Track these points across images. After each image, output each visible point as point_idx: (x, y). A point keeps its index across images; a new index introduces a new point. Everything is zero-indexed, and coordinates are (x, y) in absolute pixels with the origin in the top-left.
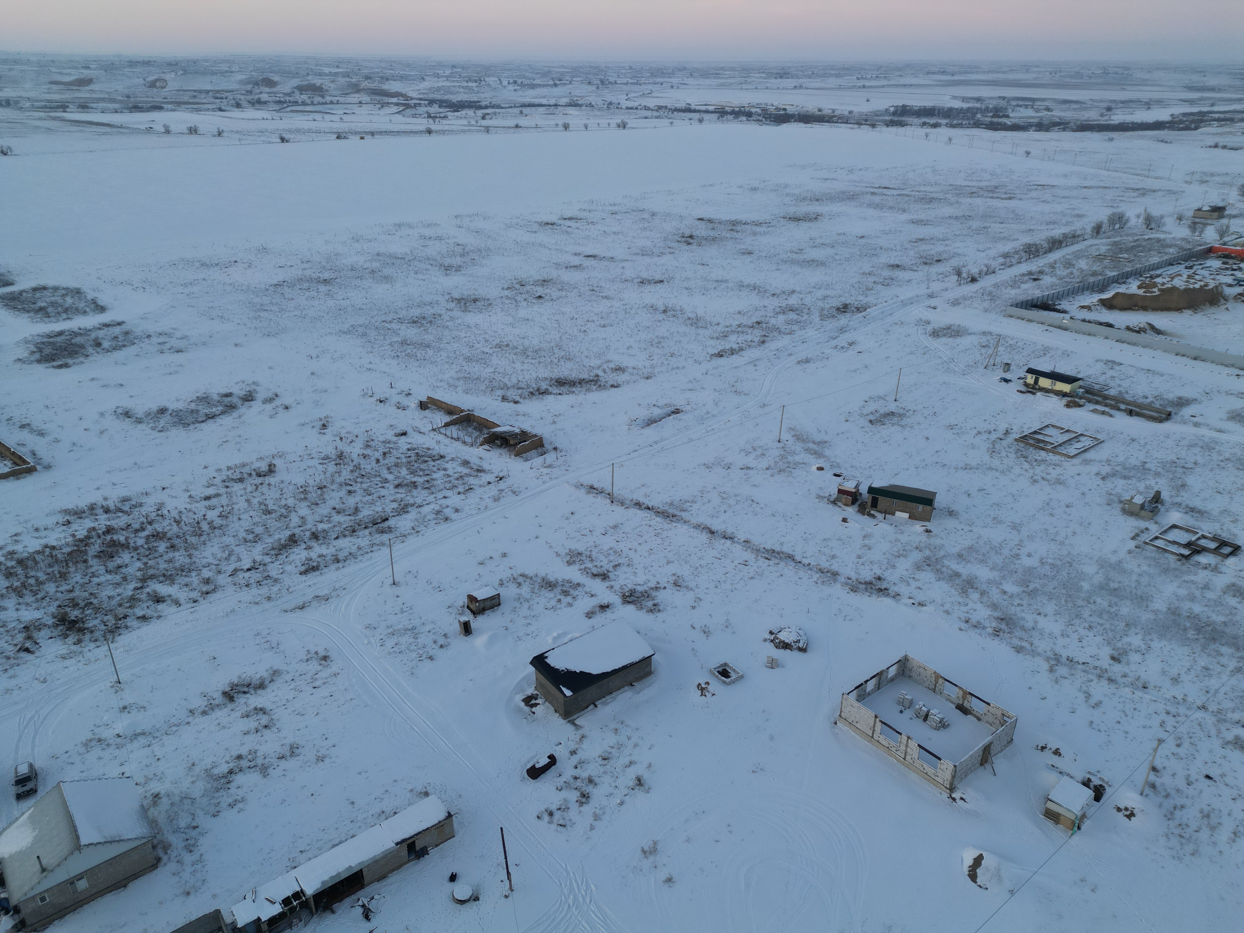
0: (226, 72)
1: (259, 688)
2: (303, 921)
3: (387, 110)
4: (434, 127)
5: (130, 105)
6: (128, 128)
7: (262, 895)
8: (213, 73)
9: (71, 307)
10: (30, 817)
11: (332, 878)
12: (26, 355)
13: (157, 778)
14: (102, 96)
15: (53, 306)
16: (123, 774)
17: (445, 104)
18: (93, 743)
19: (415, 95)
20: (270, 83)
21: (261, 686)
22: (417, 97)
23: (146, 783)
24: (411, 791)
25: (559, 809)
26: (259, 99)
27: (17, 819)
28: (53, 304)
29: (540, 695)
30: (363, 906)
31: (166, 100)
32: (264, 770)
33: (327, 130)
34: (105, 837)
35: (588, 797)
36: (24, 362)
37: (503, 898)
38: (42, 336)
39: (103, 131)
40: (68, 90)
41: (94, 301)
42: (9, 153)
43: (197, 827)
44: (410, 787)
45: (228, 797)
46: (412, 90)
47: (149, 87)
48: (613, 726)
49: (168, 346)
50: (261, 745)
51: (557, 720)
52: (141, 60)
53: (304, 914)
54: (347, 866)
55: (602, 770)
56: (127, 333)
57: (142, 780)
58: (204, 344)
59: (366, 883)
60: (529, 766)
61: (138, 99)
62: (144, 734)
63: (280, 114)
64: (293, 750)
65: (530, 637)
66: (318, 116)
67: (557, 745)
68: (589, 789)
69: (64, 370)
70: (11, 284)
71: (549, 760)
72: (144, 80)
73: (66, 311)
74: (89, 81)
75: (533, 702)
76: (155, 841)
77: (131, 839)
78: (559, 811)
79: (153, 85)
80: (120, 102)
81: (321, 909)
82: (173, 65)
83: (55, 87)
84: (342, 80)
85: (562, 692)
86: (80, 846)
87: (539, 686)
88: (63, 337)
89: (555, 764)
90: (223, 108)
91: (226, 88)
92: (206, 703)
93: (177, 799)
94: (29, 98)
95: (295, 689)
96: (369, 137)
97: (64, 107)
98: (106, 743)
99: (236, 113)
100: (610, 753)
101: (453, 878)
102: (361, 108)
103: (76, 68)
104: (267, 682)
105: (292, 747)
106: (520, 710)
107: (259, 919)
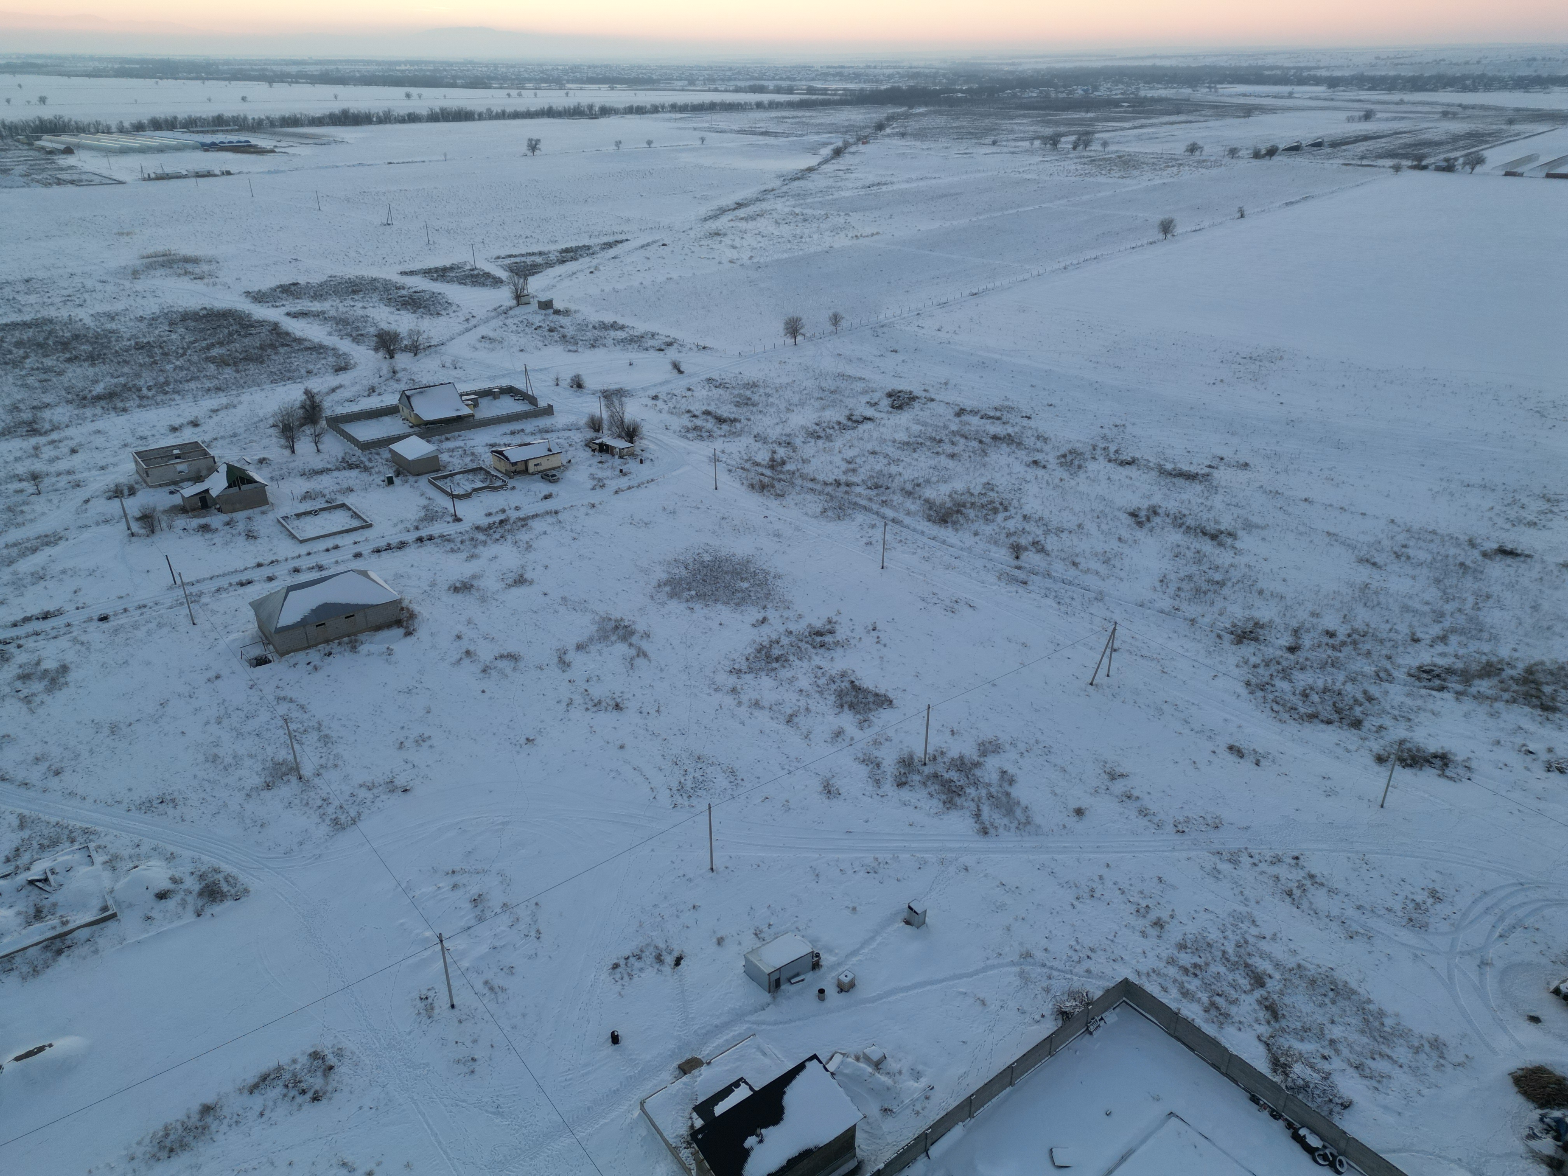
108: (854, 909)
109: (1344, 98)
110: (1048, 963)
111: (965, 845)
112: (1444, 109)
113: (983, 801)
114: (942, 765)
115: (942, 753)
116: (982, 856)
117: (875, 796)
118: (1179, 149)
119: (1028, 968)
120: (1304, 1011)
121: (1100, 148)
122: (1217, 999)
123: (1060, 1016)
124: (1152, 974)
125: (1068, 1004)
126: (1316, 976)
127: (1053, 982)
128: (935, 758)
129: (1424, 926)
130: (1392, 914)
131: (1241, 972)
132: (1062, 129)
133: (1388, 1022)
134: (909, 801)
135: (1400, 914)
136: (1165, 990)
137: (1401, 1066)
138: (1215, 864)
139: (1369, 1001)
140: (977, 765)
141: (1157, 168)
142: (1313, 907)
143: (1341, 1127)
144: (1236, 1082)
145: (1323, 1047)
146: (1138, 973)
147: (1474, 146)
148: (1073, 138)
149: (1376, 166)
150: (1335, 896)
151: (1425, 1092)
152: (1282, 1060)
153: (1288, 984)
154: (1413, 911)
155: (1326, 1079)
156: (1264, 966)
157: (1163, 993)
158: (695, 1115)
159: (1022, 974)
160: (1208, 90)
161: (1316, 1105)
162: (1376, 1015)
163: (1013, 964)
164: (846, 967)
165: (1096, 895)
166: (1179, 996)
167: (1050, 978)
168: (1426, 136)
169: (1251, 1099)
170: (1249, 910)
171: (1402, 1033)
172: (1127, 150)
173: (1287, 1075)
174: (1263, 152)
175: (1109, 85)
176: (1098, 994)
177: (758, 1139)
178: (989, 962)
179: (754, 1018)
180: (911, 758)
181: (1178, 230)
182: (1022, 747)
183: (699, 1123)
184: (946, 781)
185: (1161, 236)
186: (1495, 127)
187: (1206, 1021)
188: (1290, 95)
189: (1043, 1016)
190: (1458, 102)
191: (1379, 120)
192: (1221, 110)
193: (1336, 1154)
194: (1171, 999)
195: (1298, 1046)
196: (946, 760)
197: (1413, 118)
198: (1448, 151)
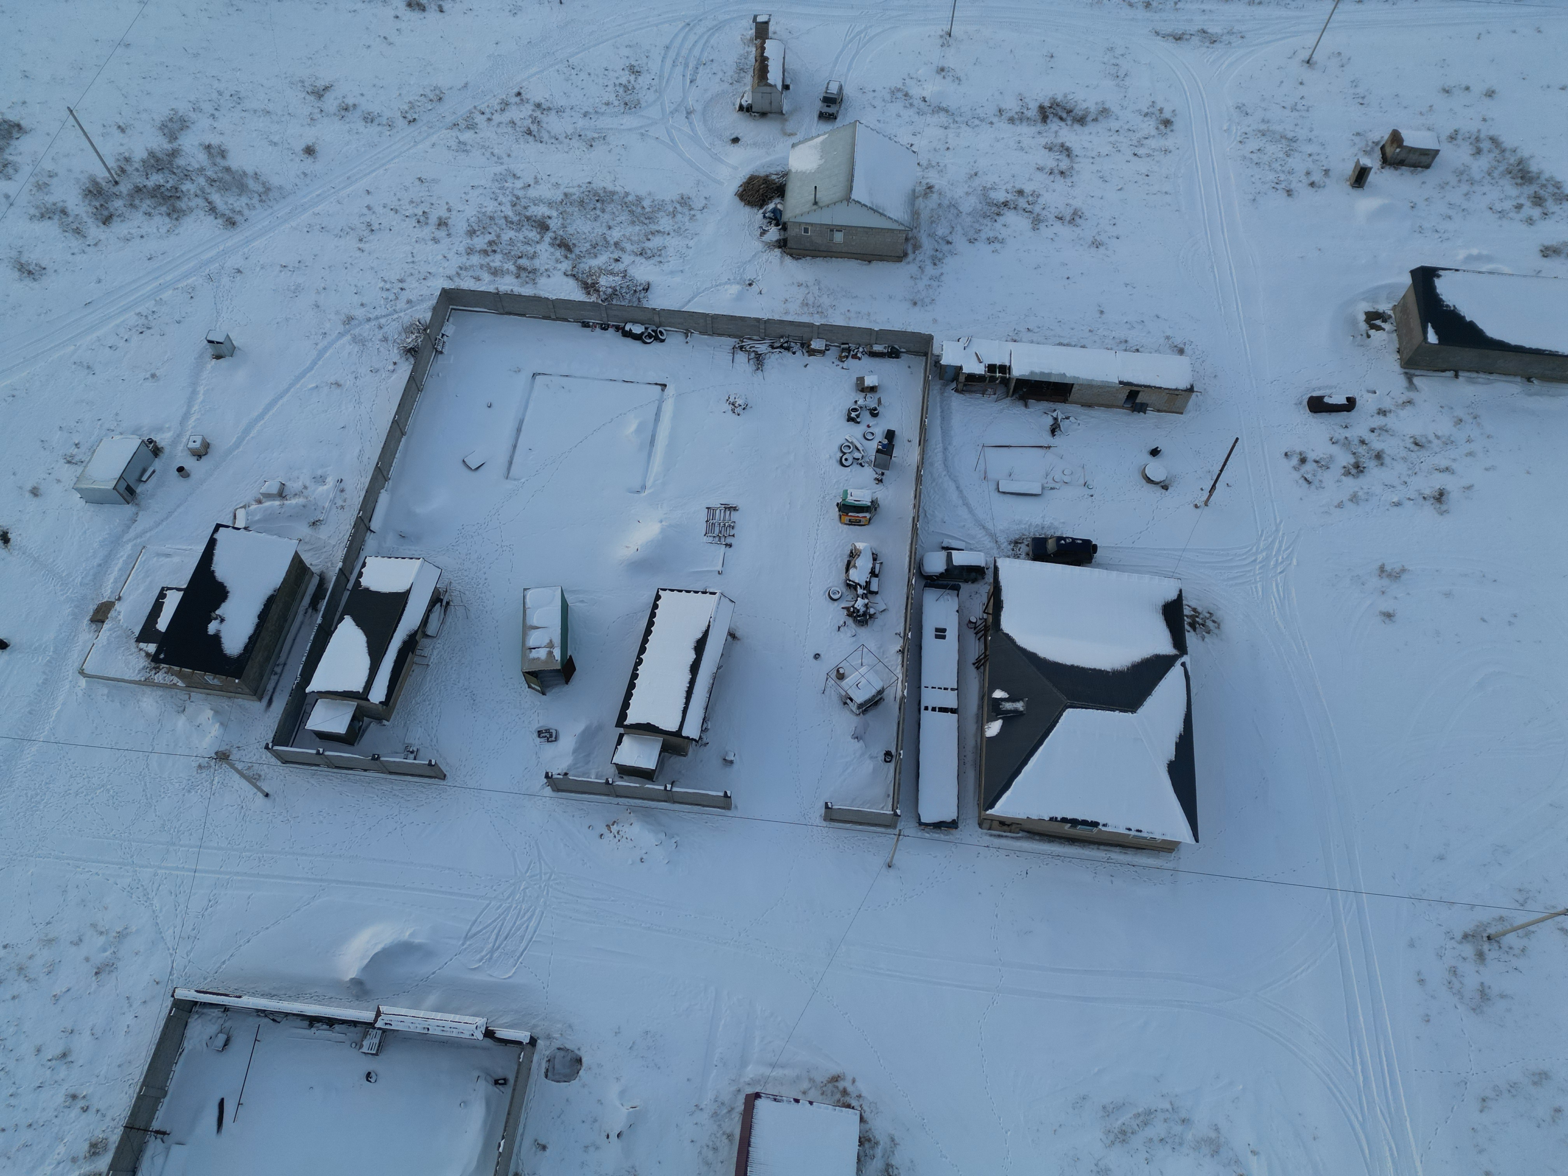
1: (1078, 121)
2: (996, 396)
7: (974, 348)
10: (822, 143)
11: (1042, 374)
13: (939, 168)
16: (912, 145)
18: (900, 95)
21: (1081, 120)
23: (927, 168)
24: (1168, 338)
25: (1317, 462)
27: (813, 138)
29: (1393, 320)
30: (1056, 419)
32: (1037, 222)
34: (872, 203)
35: (1362, 472)
37: (1192, 506)
43: (951, 243)
44: (1169, 333)
45: (991, 230)
48: (1460, 413)
50: (1047, 191)
51: (1392, 364)
53: (1001, 390)
54: (1062, 372)
55: (1403, 453)
57: (924, 163)
59: (1070, 399)
60: (1315, 394)
62: (947, 111)
64: (1075, 218)
65: (1437, 236)
67: (1369, 391)
68: (1371, 464)
71: (1346, 403)
75: (1378, 322)
76: (910, 235)
77: (891, 219)
78: (1315, 464)
81: (1017, 396)
85: (1425, 333)
86: (850, 198)
87: (1401, 308)
89: (1349, 411)
92: (1018, 109)
93: (946, 202)
95: (1113, 144)
98: (911, 101)
100: (1430, 442)
101: (1155, 452)
104: (1089, 119)
105: (1075, 213)
106: (1354, 322)
107: (961, 368)
108: (153, 376)
110: (371, 316)
111: (221, 248)
113: (208, 190)
114: (136, 173)
115: (127, 160)
116: (246, 250)
117: (87, 249)
119: (356, 331)
120: (586, 231)
122: (521, 262)
123: (409, 354)
124: (460, 272)
125: (409, 340)
126: (581, 196)
127: (385, 329)
128: (123, 171)
129: (637, 105)
130: (611, 106)
131: (527, 227)
133: (646, 203)
134: (129, 233)
135: (616, 103)
136: (478, 279)
137: (669, 234)
138: (457, 138)
139: (627, 194)
140: (174, 153)
142: (552, 134)
143: (650, 307)
144: (566, 320)
145: (612, 253)
146: (450, 278)
150: (564, 115)
151: (691, 243)
152: (589, 281)
153: (565, 216)
154: (624, 95)
155: (625, 277)
156: (540, 211)
157: (478, 283)
158: (142, 645)
159: (355, 340)
161: (627, 301)
162: (636, 202)
163: (341, 335)
164: (189, 433)
165: (375, 226)
166: (492, 278)
167: (380, 327)
169: (583, 327)
170: (505, 167)
171: (659, 207)
173: (598, 291)
176: (428, 316)
177: (218, 621)
178: (320, 347)
179: (132, 533)
180: (95, 183)
182: (208, 107)
183: (152, 648)
184: (154, 190)
187: (522, 285)
189: (395, 364)
193: (655, 329)
194: (487, 284)
195: (595, 263)
196: (136, 165)
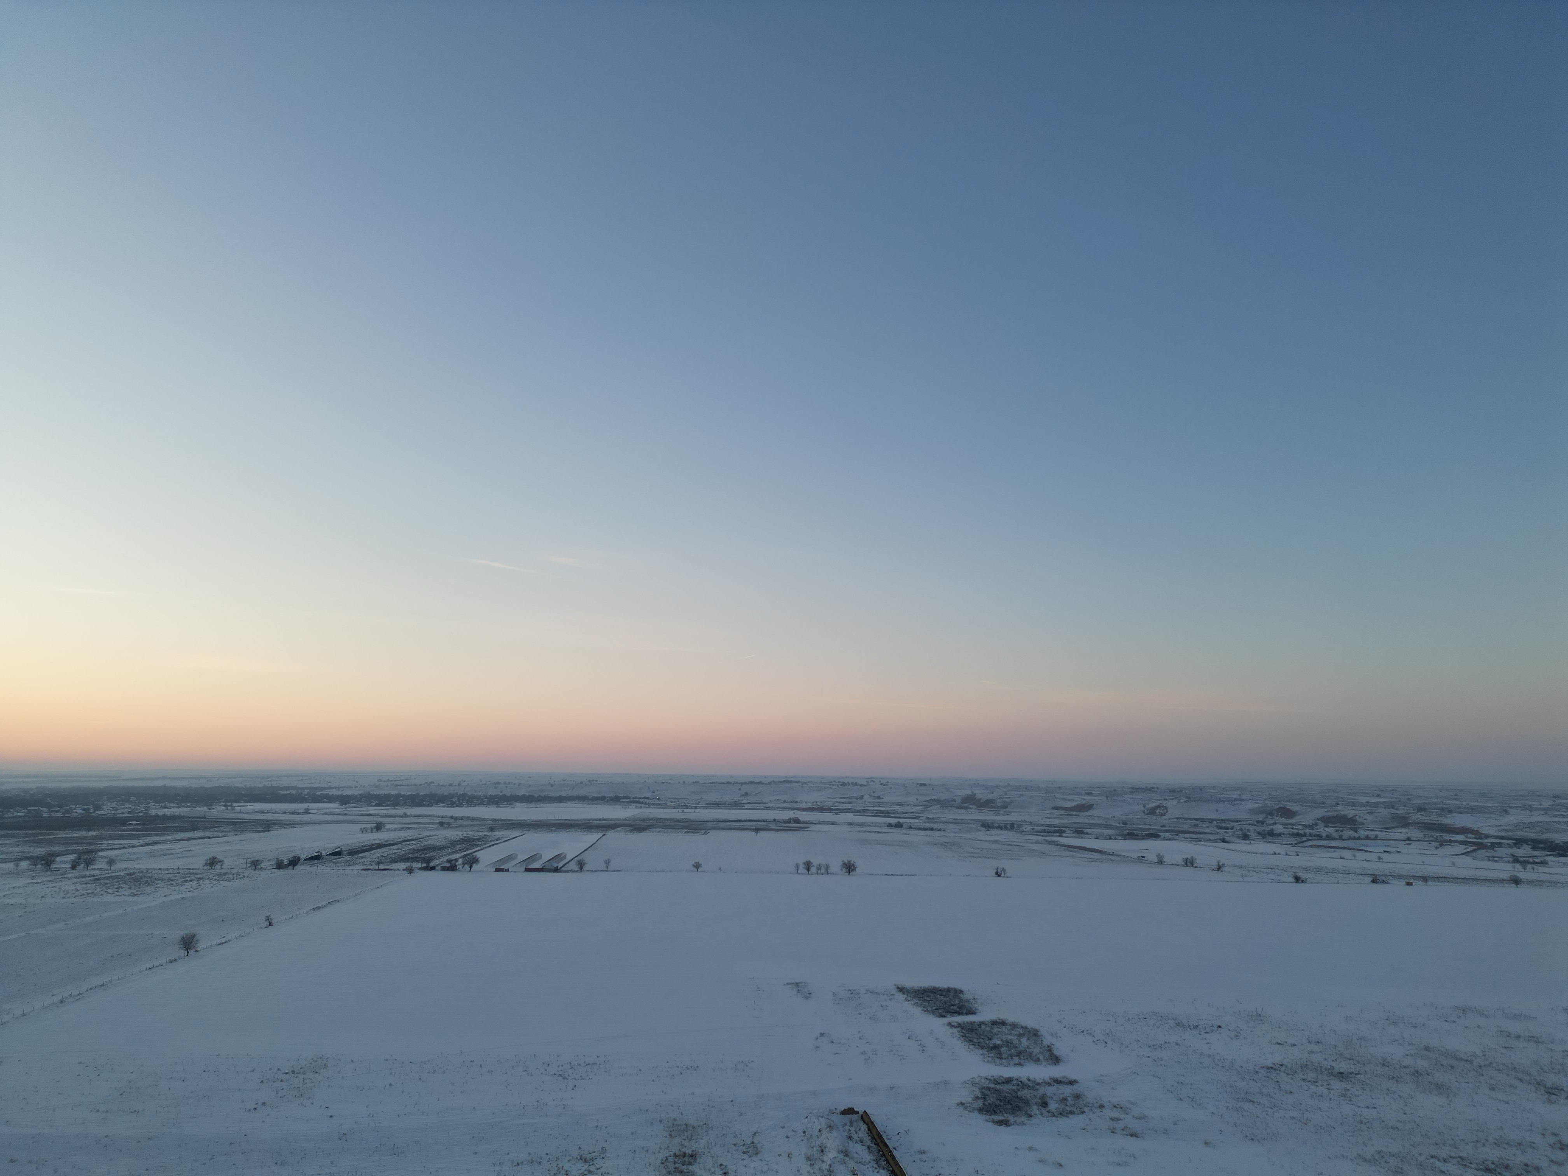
0: (1236, 800)
3: (1448, 850)
4: (1523, 875)
5: (1125, 832)
6: (1118, 856)
8: (1220, 801)
9: (1025, 1051)
12: (970, 1099)
14: (1099, 822)
15: (1007, 1046)
17: (1542, 846)
19: (1492, 832)
20: (1287, 813)
22: (1496, 834)
26: (1272, 830)
28: (1008, 1043)
31: (1164, 829)
33: (1358, 871)
36: (966, 1108)
38: (990, 1080)
39: (1093, 857)
40: (1067, 815)
41: (1049, 1049)
42: (1002, 875)
46: (1487, 825)
47: (1147, 814)
49: (1121, 1124)
52: (1144, 787)
56: (1077, 1097)
58: (1166, 1132)
61: (1135, 826)
63: (1296, 849)
66: (1347, 854)
69: (1003, 1128)
70: (974, 1013)
72: (1144, 806)
73: (1019, 1054)
74: (1090, 807)
79: (1152, 812)
80: (1116, 828)
82: (1176, 792)
83: (1057, 812)
84: (1383, 812)
88: (1010, 1087)
90: (1227, 839)
91: (1232, 818)
94: (1031, 823)
96: (1420, 882)
97: (1060, 832)
99: (1243, 846)
102: (1409, 846)
103: (1079, 794)
109: (356, 813)
112: (440, 820)
118: (198, 863)
121: (105, 866)
132: (57, 849)
141: (174, 883)
147: (468, 849)
148: (72, 857)
149: (391, 870)
160: (224, 808)
168: (429, 842)
172: (137, 867)
174: (286, 862)
175: (114, 805)
181: (201, 945)
185: (182, 953)
186: (481, 834)
188: (307, 811)
190: (450, 815)
191: (388, 830)
192: (240, 826)
197: (416, 828)
198: (449, 854)
